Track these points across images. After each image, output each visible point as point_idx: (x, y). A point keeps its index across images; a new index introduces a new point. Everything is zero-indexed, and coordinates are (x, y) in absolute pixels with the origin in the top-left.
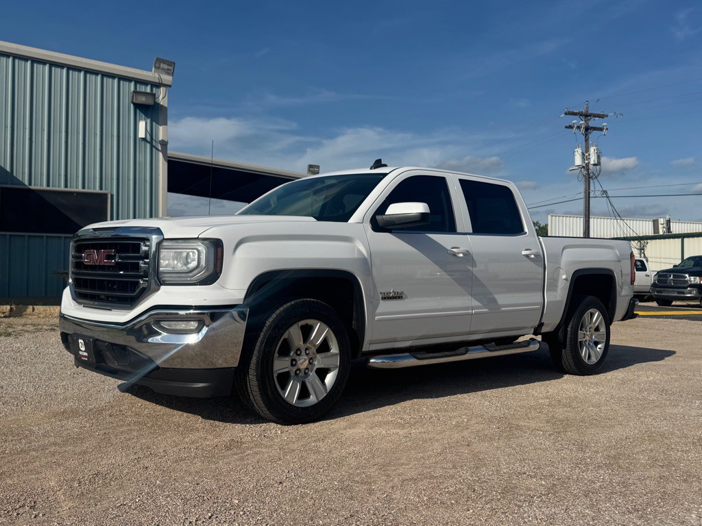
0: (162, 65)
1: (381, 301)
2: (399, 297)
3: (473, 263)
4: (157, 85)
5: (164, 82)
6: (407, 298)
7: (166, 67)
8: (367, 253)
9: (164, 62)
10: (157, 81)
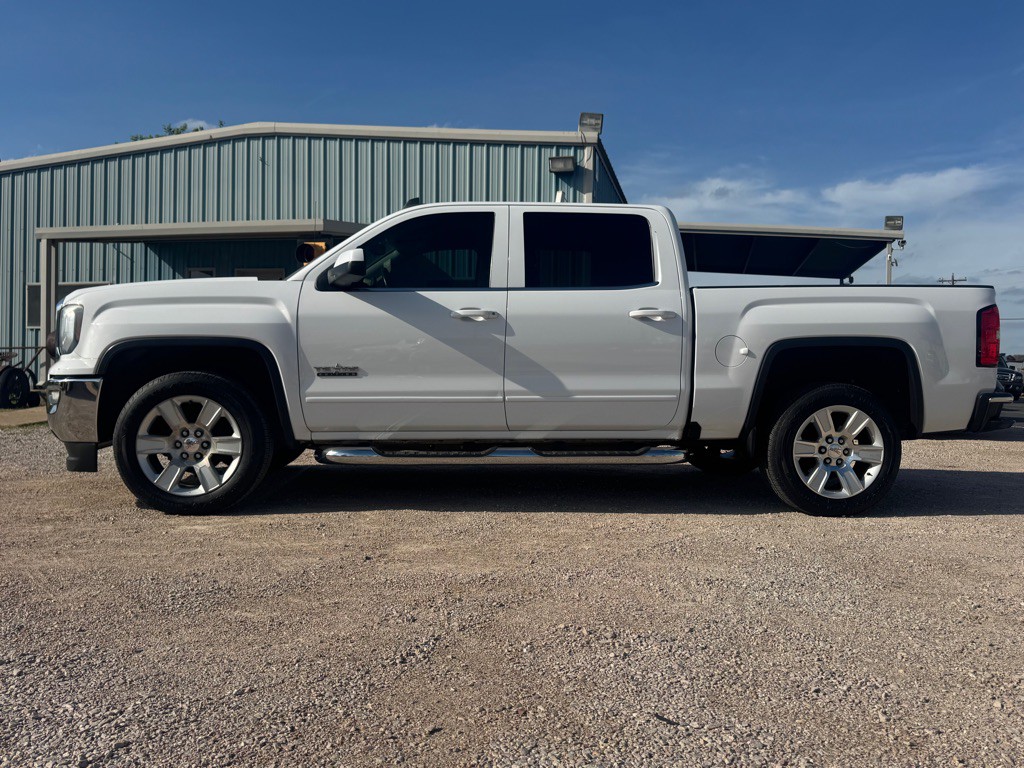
0: (589, 121)
1: (318, 379)
2: (350, 374)
3: (507, 329)
4: (581, 146)
5: (588, 141)
6: (366, 375)
7: (593, 121)
8: (292, 317)
9: (592, 116)
10: (580, 141)
